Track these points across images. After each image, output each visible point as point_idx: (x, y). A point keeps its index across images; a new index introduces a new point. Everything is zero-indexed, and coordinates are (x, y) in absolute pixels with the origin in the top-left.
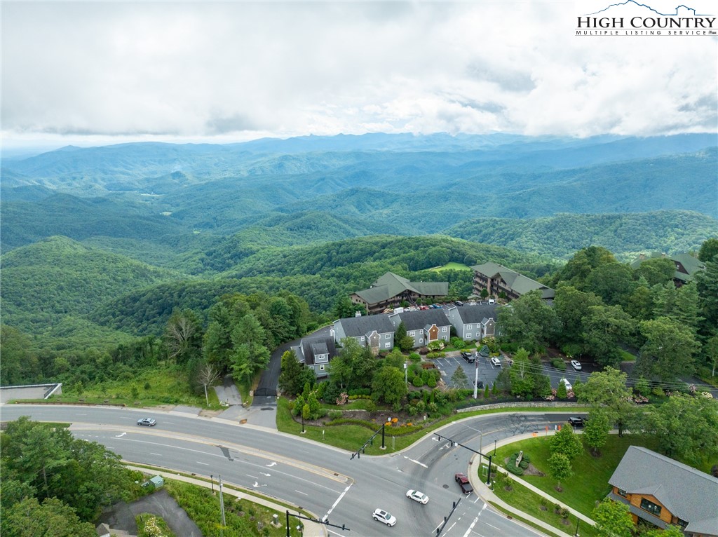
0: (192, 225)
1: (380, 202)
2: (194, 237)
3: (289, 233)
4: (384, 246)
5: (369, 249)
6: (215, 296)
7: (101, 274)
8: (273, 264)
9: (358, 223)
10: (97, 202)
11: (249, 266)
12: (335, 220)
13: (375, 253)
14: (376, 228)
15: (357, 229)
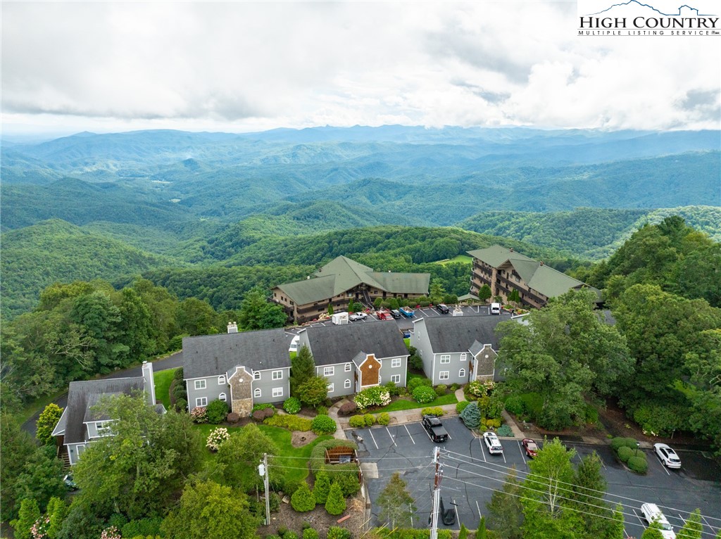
0: (200, 213)
1: (393, 194)
2: (199, 224)
3: (295, 222)
4: (388, 237)
5: (372, 239)
6: (200, 285)
7: (91, 259)
8: (272, 253)
9: (369, 214)
10: (106, 188)
11: (248, 255)
12: (344, 209)
13: (378, 243)
14: (385, 220)
15: (367, 220)
